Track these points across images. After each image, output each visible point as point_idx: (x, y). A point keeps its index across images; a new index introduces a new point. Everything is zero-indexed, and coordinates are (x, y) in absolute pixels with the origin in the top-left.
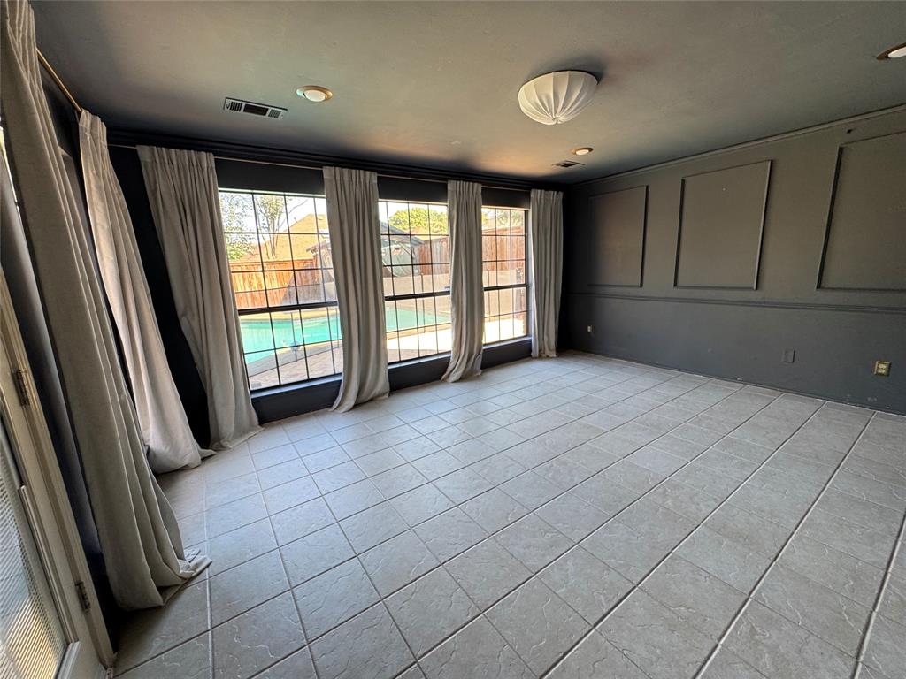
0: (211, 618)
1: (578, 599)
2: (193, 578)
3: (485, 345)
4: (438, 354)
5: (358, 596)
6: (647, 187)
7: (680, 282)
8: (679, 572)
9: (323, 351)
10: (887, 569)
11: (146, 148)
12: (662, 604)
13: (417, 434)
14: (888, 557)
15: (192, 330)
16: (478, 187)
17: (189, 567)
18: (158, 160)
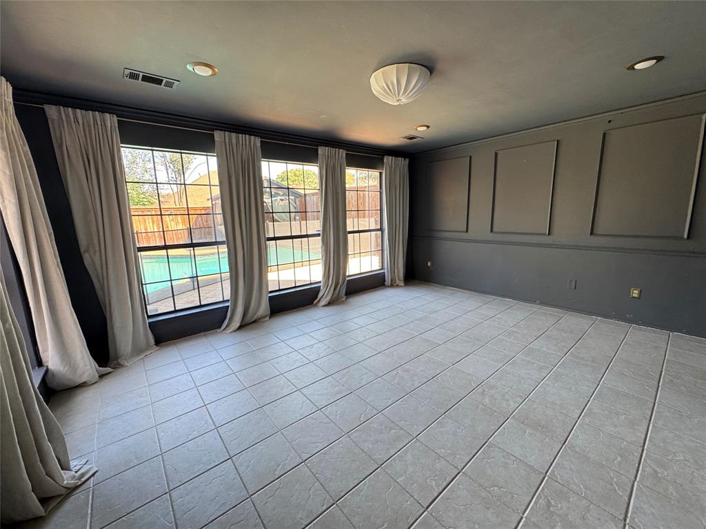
0: (90, 524)
1: (415, 485)
2: (77, 487)
3: (349, 276)
4: (311, 284)
5: (229, 495)
6: (470, 157)
7: (494, 230)
8: (493, 458)
9: (214, 282)
10: (644, 446)
11: (54, 107)
12: (480, 485)
13: (291, 350)
14: (643, 436)
15: (94, 264)
16: (343, 153)
17: (74, 476)
18: (64, 119)
